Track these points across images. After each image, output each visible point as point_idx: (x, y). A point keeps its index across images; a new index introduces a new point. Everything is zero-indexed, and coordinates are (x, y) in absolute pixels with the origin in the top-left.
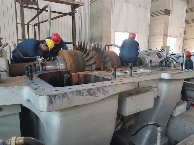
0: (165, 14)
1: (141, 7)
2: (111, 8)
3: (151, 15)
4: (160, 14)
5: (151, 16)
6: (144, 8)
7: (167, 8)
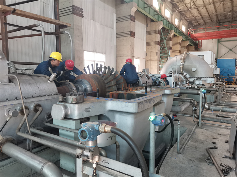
0: (131, 36)
1: (108, 27)
2: (82, 26)
3: (117, 35)
4: (126, 36)
5: (117, 37)
6: (110, 28)
7: (132, 30)
